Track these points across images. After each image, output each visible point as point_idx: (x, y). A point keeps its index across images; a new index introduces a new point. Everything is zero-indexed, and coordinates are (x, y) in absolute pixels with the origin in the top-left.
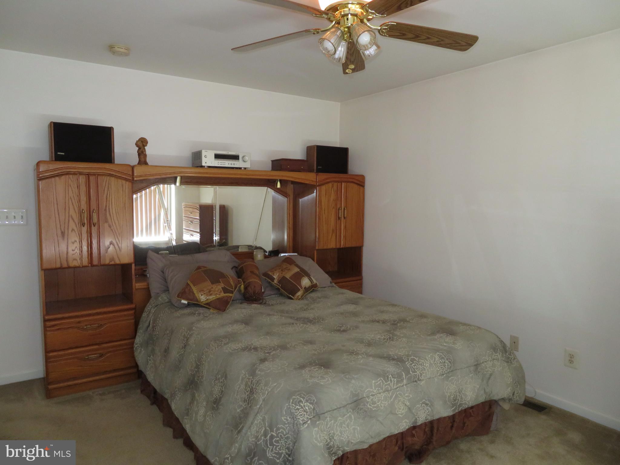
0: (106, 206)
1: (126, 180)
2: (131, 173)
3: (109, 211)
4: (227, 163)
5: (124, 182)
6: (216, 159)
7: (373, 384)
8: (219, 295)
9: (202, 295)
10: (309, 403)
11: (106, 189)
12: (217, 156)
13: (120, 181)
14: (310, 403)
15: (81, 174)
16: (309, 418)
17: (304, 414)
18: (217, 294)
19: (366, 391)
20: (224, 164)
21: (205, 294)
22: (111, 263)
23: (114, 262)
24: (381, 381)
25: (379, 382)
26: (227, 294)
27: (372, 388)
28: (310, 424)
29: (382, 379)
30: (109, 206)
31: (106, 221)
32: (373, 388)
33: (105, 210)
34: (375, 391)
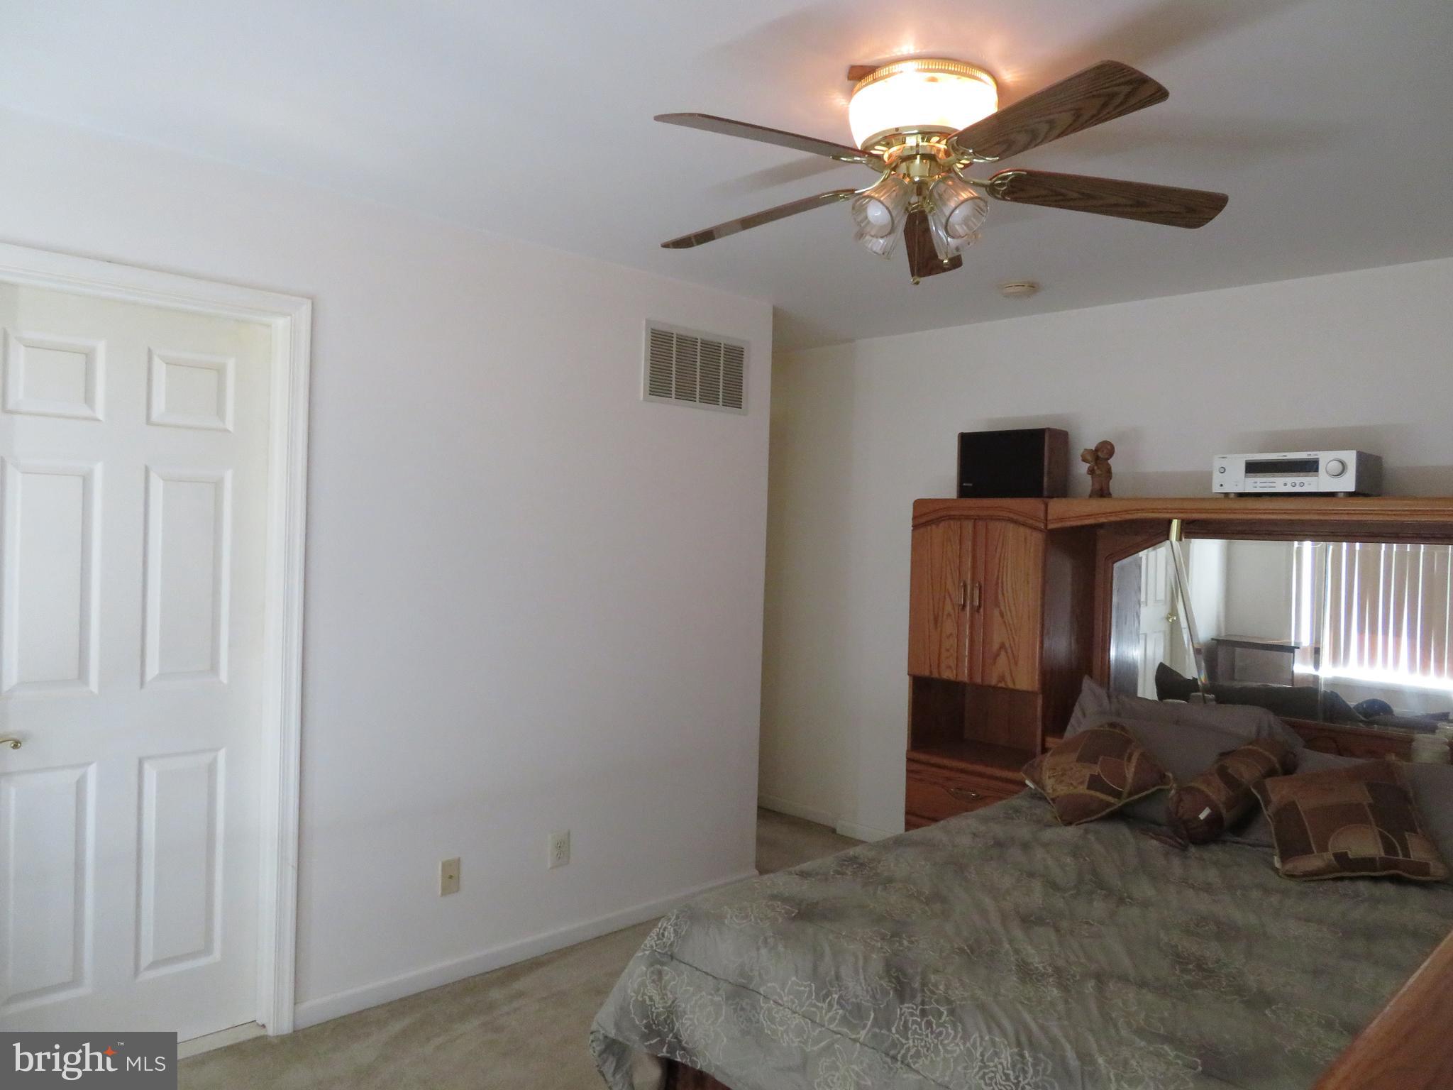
0: (998, 576)
1: (1035, 528)
2: (1042, 515)
3: (1002, 587)
4: (1281, 483)
5: (1028, 531)
6: (1249, 474)
7: (790, 983)
8: (1075, 788)
9: (1049, 778)
10: (674, 929)
11: (1000, 545)
12: (1253, 468)
13: (1022, 530)
14: (675, 931)
15: (968, 518)
16: (655, 948)
17: (654, 938)
18: (1071, 784)
19: (769, 985)
20: (1271, 484)
21: (1054, 776)
22: (1000, 685)
23: (1006, 684)
24: (807, 989)
25: (803, 988)
26: (1092, 793)
27: (783, 989)
28: (645, 956)
29: (814, 988)
30: (1002, 578)
31: (997, 605)
32: (786, 991)
33: (997, 583)
34: (785, 999)
